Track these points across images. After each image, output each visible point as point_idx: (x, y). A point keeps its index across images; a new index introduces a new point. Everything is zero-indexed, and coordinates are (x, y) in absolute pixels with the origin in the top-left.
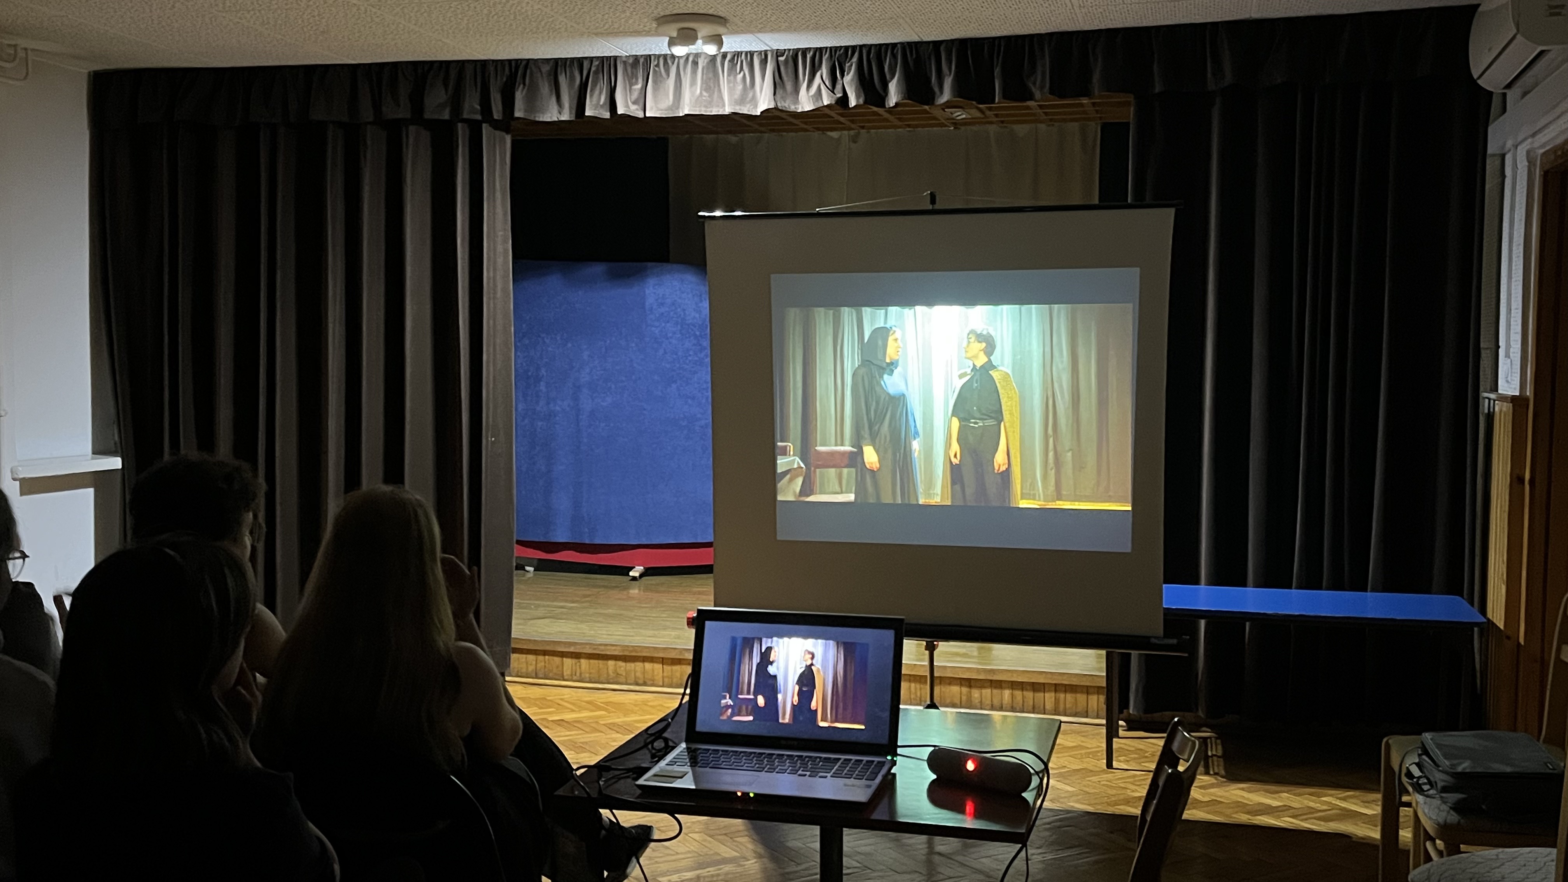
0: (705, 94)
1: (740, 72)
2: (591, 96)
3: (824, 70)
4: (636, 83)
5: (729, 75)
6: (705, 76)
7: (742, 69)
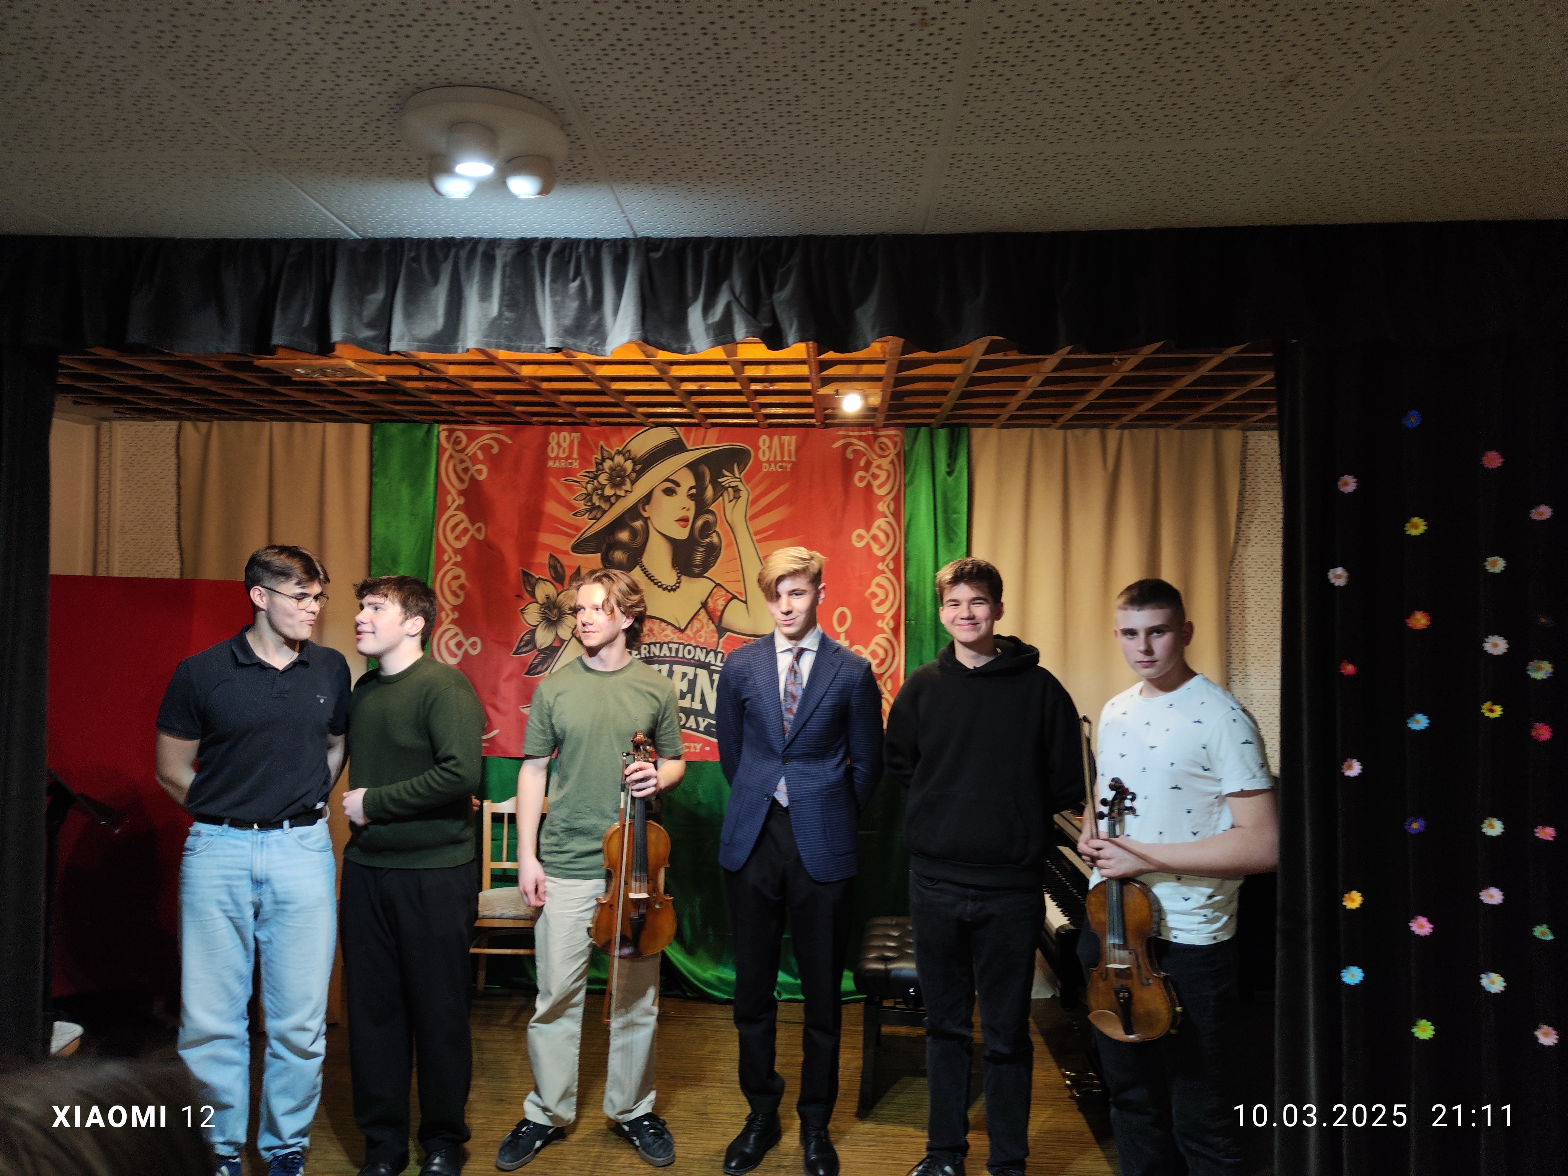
0: (507, 314)
1: (574, 280)
2: (285, 309)
3: (738, 281)
4: (374, 290)
5: (554, 281)
6: (507, 280)
7: (577, 273)
